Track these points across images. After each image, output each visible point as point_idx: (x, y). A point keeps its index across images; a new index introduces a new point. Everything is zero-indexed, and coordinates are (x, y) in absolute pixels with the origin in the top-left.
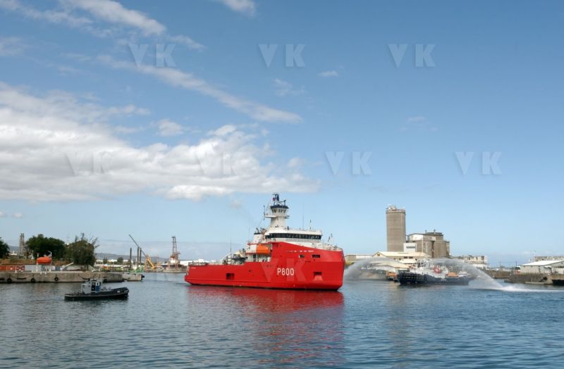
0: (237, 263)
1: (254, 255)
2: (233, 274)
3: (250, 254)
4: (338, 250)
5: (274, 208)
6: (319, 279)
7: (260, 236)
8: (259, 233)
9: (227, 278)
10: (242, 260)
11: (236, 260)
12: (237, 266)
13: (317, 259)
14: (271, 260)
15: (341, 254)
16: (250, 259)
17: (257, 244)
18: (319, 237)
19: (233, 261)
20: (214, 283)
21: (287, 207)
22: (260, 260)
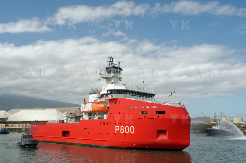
0: (73, 121)
1: (90, 114)
2: (69, 132)
3: (85, 112)
4: (181, 106)
5: (108, 70)
6: (163, 138)
7: (96, 95)
8: (94, 93)
9: (63, 136)
10: (77, 118)
11: (71, 118)
12: (72, 123)
13: (161, 116)
14: (108, 117)
15: (183, 110)
16: (86, 117)
17: (93, 103)
18: (152, 96)
19: (69, 119)
20: (51, 140)
21: (121, 69)
22: (96, 118)
